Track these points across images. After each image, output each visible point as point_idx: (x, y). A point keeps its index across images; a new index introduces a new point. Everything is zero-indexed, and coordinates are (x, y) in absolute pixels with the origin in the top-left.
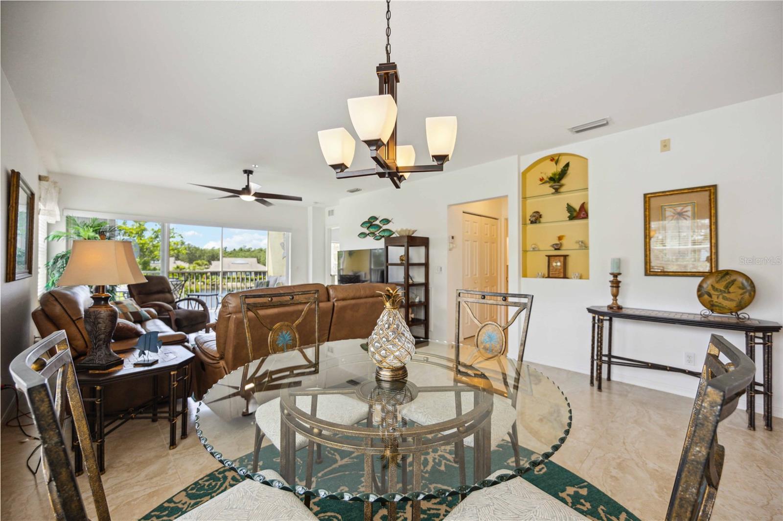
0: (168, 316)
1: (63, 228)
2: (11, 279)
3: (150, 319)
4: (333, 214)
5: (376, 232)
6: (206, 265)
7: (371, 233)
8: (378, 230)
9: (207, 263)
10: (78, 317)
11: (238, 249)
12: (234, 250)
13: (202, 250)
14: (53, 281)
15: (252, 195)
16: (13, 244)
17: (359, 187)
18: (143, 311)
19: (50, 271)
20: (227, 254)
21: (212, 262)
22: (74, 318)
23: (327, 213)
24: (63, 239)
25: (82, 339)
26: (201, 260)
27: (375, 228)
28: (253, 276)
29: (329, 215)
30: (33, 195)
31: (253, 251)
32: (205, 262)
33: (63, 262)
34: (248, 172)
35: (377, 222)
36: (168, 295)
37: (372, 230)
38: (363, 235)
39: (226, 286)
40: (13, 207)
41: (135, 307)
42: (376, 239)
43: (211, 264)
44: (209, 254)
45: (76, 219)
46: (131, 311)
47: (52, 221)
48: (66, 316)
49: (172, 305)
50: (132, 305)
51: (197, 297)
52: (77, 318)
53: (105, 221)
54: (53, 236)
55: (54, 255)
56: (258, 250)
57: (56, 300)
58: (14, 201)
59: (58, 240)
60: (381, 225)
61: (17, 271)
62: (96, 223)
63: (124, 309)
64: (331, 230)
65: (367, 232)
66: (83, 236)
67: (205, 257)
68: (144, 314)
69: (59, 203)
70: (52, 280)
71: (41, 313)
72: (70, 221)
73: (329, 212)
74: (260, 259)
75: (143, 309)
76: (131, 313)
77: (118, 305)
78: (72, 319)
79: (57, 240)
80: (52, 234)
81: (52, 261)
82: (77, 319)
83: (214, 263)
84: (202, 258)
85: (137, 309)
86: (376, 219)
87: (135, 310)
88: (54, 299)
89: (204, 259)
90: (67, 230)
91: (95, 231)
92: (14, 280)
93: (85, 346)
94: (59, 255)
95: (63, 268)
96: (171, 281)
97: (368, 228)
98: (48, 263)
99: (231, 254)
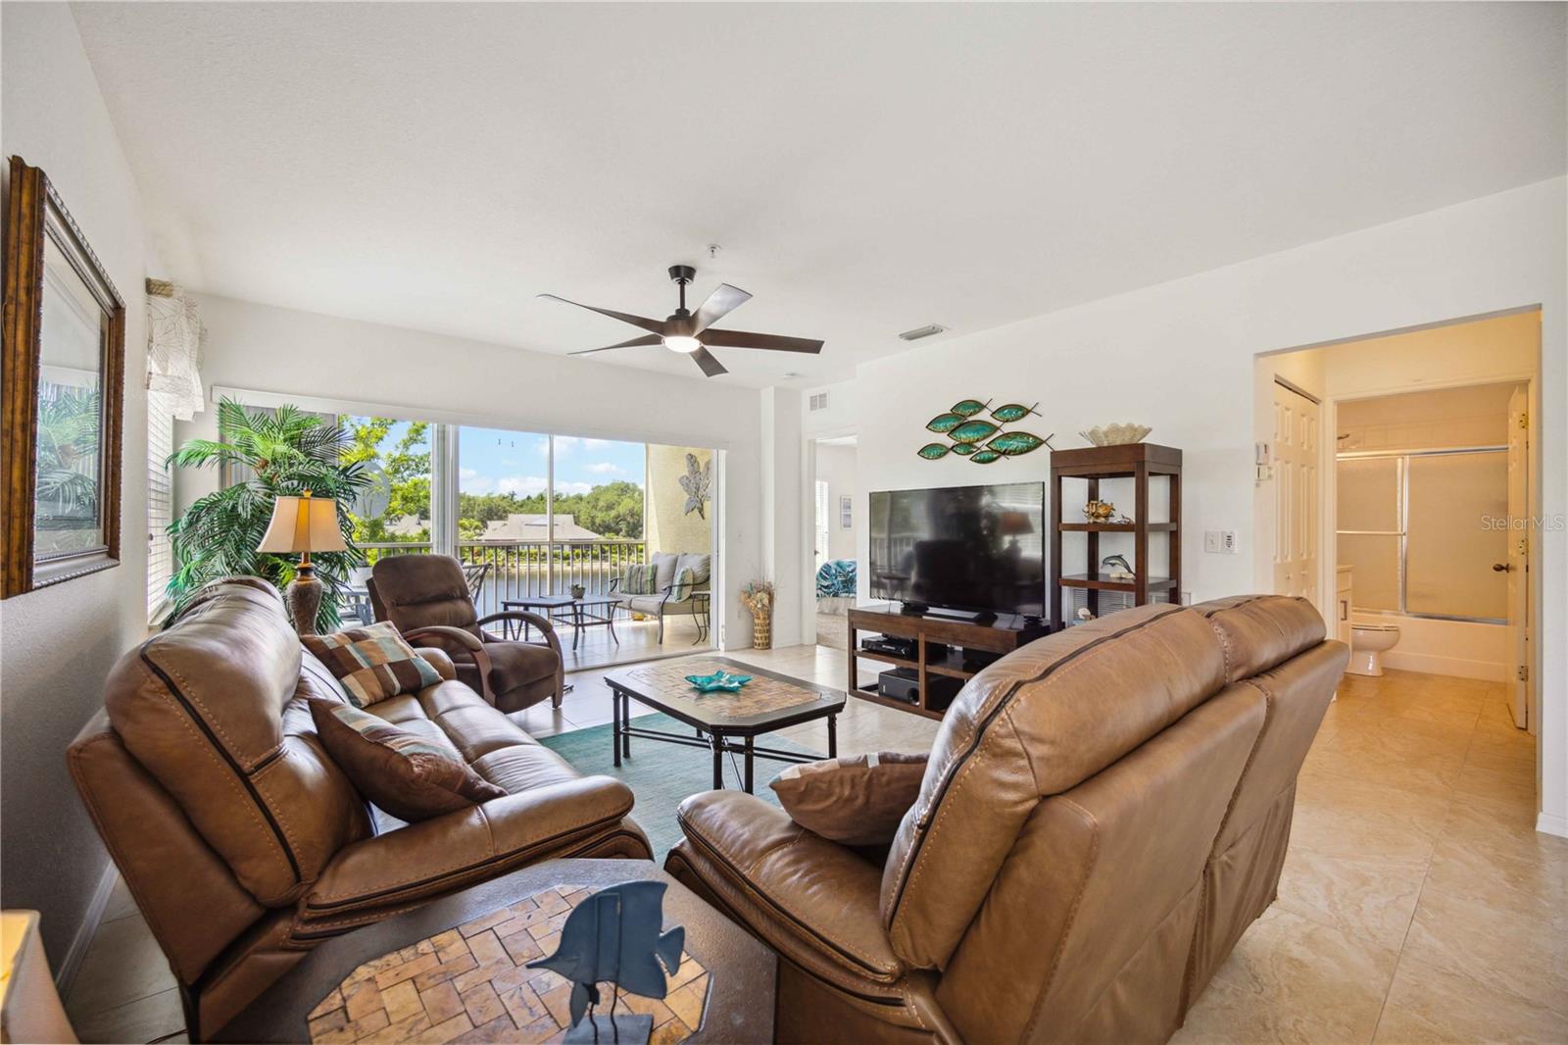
0: (473, 665)
1: (210, 432)
2: (15, 586)
3: (441, 682)
4: (823, 405)
5: (978, 440)
6: (476, 527)
7: (961, 444)
8: (988, 436)
9: (479, 524)
10: (264, 756)
11: (536, 496)
12: (529, 498)
13: (469, 499)
14: (189, 571)
15: (696, 337)
16: (19, 446)
17: (938, 322)
18: (419, 656)
19: (180, 544)
20: (515, 506)
21: (488, 522)
22: (247, 765)
23: (806, 403)
24: (212, 463)
25: (280, 855)
26: (468, 518)
27: (977, 431)
28: (567, 550)
29: (813, 406)
30: (118, 309)
31: (564, 501)
32: (477, 523)
33: (212, 520)
34: (683, 274)
35: (984, 416)
36: (462, 605)
37: (965, 436)
38: (932, 452)
39: (516, 569)
40: (17, 304)
41: (402, 648)
42: (979, 462)
43: (486, 527)
44: (482, 507)
45: (244, 410)
46: (392, 659)
47: (186, 415)
48: (212, 753)
49: (472, 628)
50: (393, 640)
51: (521, 609)
52: (256, 761)
53: (312, 416)
54: (186, 451)
55: (189, 504)
56: (573, 498)
57: (172, 688)
58: (23, 282)
59: (200, 463)
60: (998, 423)
61: (38, 551)
62: (291, 420)
63: (373, 654)
64: (815, 443)
65: (950, 442)
66: (260, 452)
67: (475, 513)
68: (423, 667)
69: (201, 364)
70: (184, 571)
71: (107, 745)
72: (229, 413)
73: (813, 399)
74: (579, 517)
75: (418, 650)
76: (390, 664)
77: (358, 643)
78: (237, 769)
79: (197, 463)
80: (187, 446)
81: (184, 519)
82: (258, 767)
83: (492, 524)
84: (470, 513)
85: (405, 652)
86: (979, 406)
87: (403, 658)
88: (161, 683)
89: (473, 518)
90: (222, 438)
91: (291, 441)
92: (26, 587)
93: (290, 874)
94: (203, 503)
95: (213, 537)
96: (465, 567)
97: (952, 432)
98: (176, 523)
99: (522, 506)
